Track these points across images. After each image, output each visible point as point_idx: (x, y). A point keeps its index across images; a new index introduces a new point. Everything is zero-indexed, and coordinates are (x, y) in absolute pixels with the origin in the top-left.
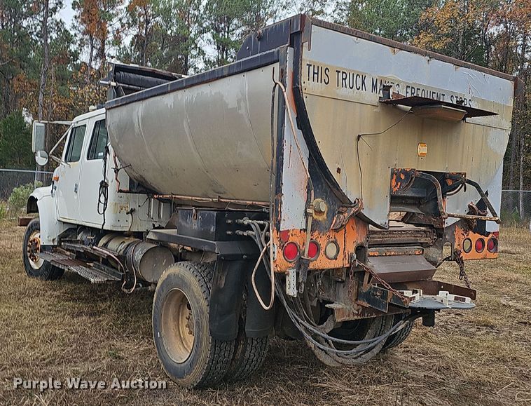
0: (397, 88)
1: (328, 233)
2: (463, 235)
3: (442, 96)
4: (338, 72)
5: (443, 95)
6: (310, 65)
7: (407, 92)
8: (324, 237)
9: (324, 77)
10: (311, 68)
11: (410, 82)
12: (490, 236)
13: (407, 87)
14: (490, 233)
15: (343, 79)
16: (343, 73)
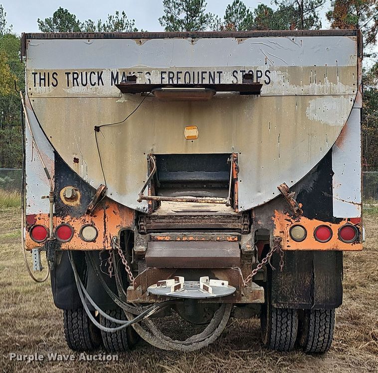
0: (147, 77)
1: (83, 218)
2: (289, 221)
3: (217, 75)
4: (68, 74)
5: (220, 73)
6: (35, 74)
7: (162, 78)
8: (78, 221)
9: (52, 80)
10: (37, 76)
11: (166, 67)
12: (343, 223)
13: (162, 73)
14: (341, 219)
15: (74, 79)
16: (74, 73)
